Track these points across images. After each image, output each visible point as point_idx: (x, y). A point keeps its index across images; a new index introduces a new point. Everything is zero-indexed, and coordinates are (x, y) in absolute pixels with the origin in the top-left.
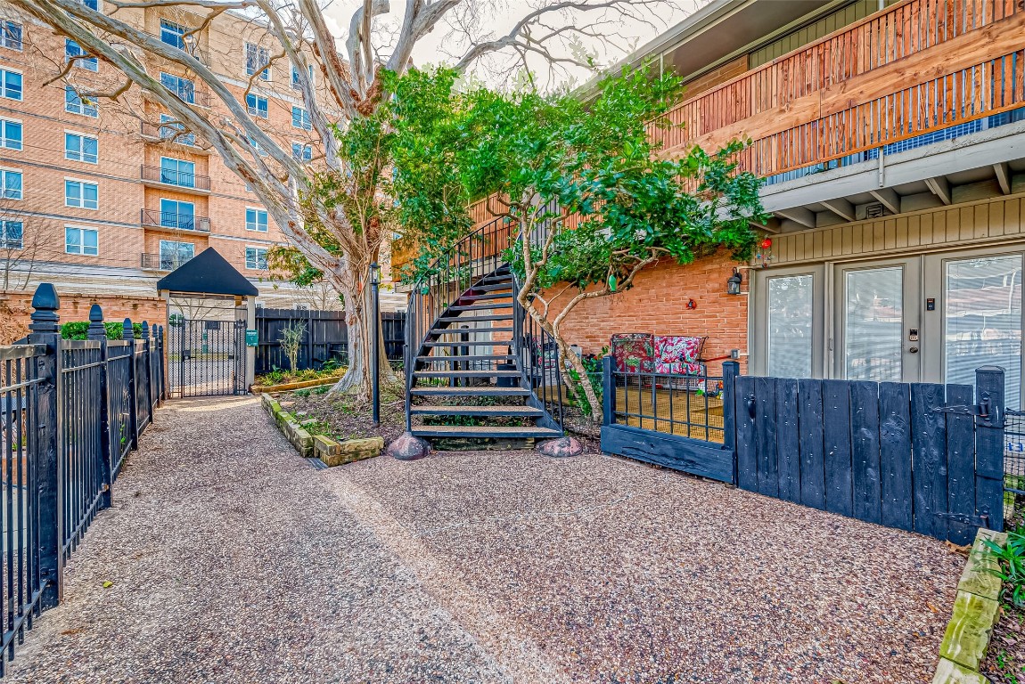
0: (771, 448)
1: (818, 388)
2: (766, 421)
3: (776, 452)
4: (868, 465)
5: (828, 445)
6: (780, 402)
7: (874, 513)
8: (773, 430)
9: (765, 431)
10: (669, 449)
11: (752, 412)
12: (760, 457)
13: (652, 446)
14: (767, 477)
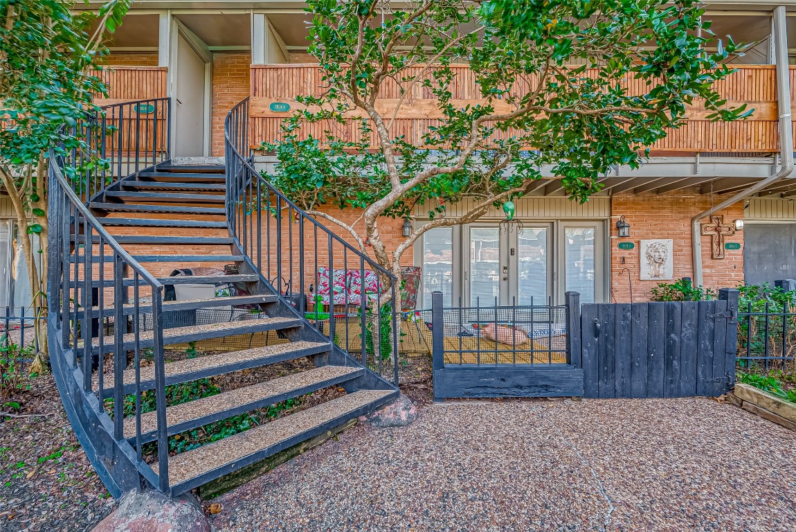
0: (610, 359)
1: (646, 309)
2: (607, 339)
3: (614, 362)
4: (674, 359)
5: (650, 349)
6: (617, 321)
7: (676, 391)
8: (611, 345)
9: (606, 347)
10: (522, 380)
11: (597, 333)
12: (601, 367)
13: (503, 380)
14: (606, 383)
